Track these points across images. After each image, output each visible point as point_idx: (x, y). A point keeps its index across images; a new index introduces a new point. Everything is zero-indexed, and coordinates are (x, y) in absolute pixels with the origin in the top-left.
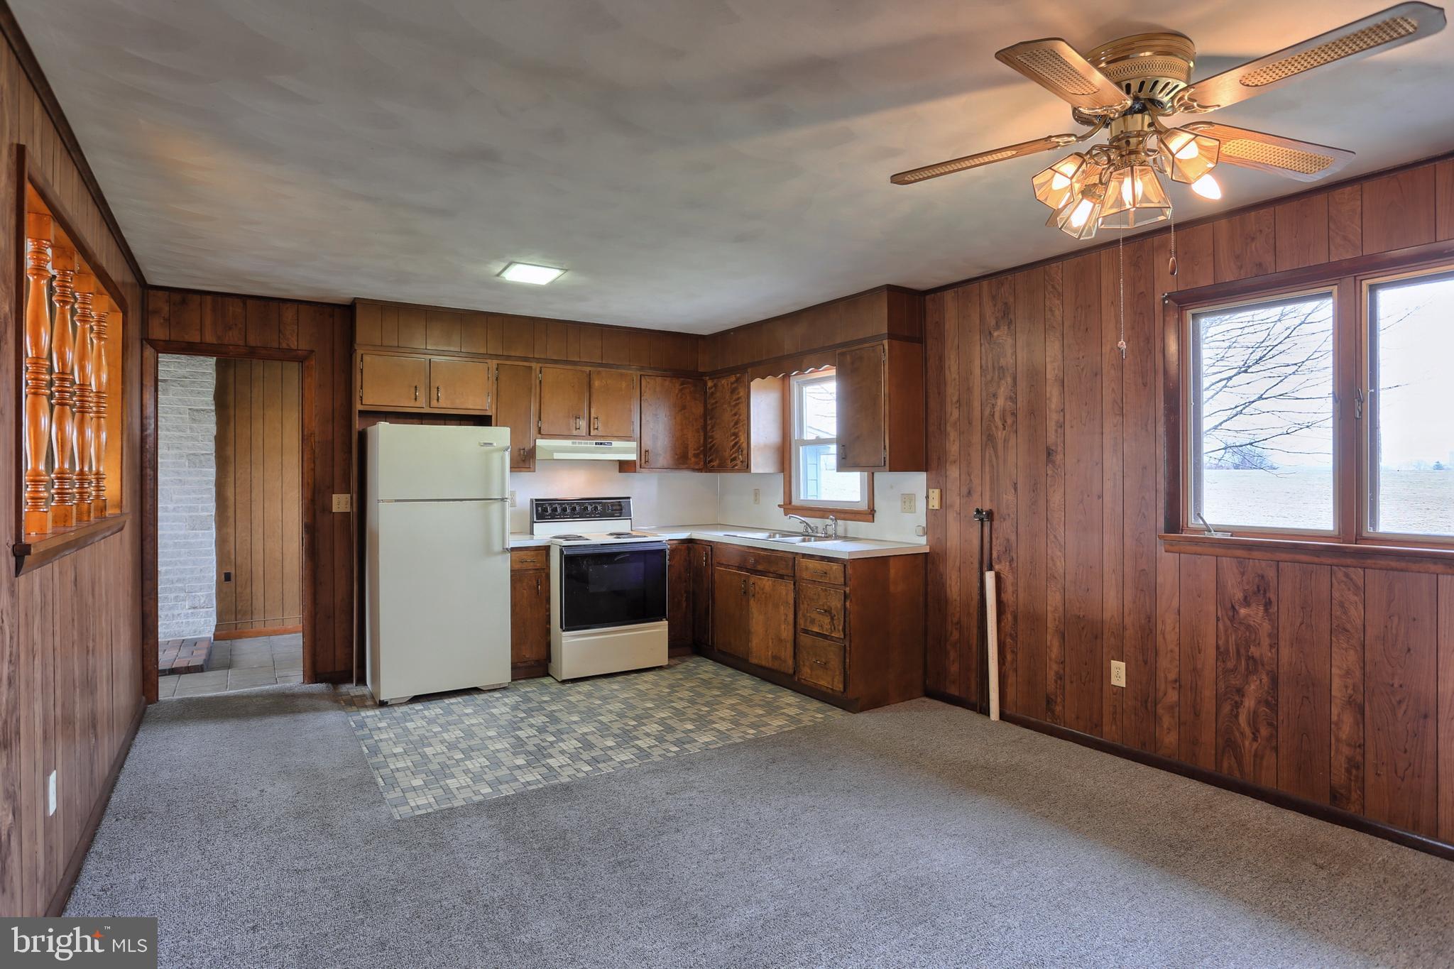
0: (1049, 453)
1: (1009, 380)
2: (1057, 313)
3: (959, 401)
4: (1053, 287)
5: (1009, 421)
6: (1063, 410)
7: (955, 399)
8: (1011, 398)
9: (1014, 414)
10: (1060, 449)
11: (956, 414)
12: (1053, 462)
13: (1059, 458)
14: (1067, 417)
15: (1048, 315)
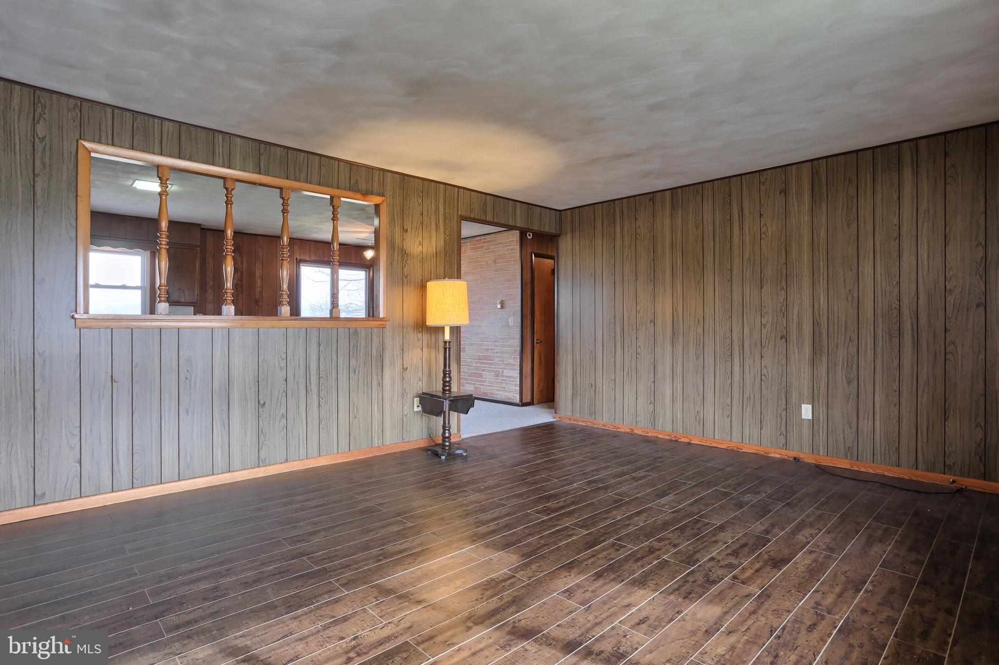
0: (257, 302)
1: (239, 273)
2: (261, 254)
3: (213, 278)
4: (259, 244)
5: (239, 289)
6: (262, 287)
7: (211, 277)
8: (240, 280)
9: (242, 286)
10: (261, 300)
11: (211, 283)
12: (258, 305)
13: (260, 303)
14: (264, 290)
15: (257, 254)
